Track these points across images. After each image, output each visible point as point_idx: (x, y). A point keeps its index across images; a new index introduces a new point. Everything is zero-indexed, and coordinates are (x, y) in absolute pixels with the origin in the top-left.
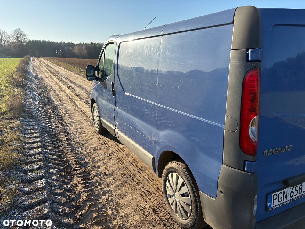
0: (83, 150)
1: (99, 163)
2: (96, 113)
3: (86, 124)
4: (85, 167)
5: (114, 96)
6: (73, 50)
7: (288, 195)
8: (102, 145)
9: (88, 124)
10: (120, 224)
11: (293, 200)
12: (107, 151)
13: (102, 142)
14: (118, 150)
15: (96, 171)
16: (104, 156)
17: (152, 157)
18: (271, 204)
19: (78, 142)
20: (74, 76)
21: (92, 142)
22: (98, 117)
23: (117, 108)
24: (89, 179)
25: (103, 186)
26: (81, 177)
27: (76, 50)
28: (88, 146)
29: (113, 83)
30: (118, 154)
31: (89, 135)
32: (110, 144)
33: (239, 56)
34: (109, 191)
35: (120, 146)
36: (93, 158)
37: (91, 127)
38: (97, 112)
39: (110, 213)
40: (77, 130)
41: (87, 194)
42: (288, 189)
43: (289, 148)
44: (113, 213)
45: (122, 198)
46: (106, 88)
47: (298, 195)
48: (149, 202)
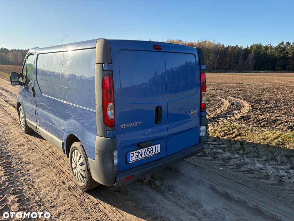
0: (8, 147)
1: (22, 156)
2: (22, 115)
3: (13, 127)
4: (8, 159)
5: (35, 98)
6: (7, 56)
7: (143, 154)
8: (27, 142)
9: (15, 126)
10: (34, 193)
11: (146, 157)
12: (31, 146)
13: (27, 140)
14: (41, 145)
15: (19, 161)
16: (27, 150)
17: (62, 142)
18: (130, 159)
19: (3, 141)
20: (5, 83)
21: (17, 140)
22: (24, 119)
23: (38, 108)
24: (11, 167)
25: (23, 171)
26: (3, 166)
27: (10, 56)
28: (13, 144)
29: (33, 87)
30: (40, 147)
31: (15, 135)
32: (34, 141)
33: (99, 67)
34: (27, 174)
35: (44, 142)
36: (17, 153)
37: (18, 128)
38: (22, 113)
39: (26, 187)
40: (3, 131)
41: (7, 177)
42: (142, 150)
43: (138, 124)
44: (28, 187)
45: (38, 178)
46: (28, 92)
47: (150, 154)
48: (62, 178)
